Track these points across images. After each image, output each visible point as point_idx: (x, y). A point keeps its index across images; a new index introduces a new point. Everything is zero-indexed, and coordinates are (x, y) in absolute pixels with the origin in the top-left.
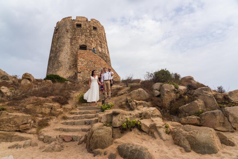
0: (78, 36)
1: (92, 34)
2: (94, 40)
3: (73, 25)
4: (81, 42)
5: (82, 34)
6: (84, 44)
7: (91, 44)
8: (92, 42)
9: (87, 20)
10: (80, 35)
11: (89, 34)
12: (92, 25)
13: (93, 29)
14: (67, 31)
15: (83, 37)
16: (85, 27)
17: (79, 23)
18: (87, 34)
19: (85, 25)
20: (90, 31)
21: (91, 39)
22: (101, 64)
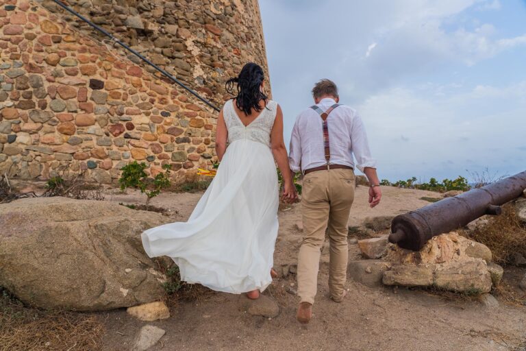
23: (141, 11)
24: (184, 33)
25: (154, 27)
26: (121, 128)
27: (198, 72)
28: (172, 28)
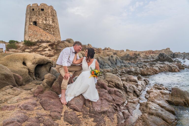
0: (33, 16)
1: (40, 13)
2: (41, 17)
3: (30, 10)
4: (34, 20)
5: (34, 15)
6: (35, 20)
7: (39, 20)
8: (40, 18)
9: (37, 6)
10: (33, 15)
11: (38, 14)
12: (41, 8)
13: (41, 10)
14: (28, 14)
15: (35, 16)
16: (36, 10)
17: (33, 8)
18: (37, 14)
19: (36, 9)
20: (39, 12)
21: (39, 17)
22: (40, 32)
23: (47, 27)
24: (51, 29)
25: (48, 29)
26: (48, 38)
27: (52, 33)
28: (50, 29)
